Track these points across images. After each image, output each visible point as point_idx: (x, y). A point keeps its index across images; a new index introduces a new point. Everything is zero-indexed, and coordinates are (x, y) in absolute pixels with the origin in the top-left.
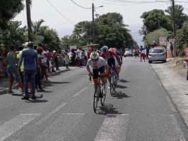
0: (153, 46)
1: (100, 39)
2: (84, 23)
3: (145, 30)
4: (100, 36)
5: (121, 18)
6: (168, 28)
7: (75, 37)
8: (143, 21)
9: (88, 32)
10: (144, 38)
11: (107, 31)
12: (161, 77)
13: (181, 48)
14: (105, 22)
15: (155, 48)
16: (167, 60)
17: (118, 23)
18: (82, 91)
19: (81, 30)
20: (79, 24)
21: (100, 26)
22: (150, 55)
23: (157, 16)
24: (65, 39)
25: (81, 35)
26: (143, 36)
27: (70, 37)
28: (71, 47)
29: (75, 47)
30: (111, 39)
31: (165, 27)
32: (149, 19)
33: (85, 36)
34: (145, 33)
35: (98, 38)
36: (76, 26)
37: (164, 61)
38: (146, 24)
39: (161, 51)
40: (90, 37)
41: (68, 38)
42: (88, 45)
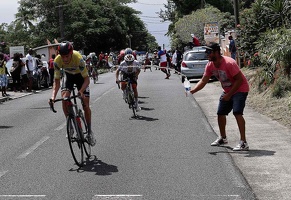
0: (191, 45)
1: (76, 31)
3: (173, 10)
4: (74, 25)
6: (222, 6)
7: (19, 27)
9: (49, 17)
10: (171, 28)
11: (91, 14)
13: (251, 48)
15: (195, 50)
18: (38, 144)
19: (33, 12)
22: (185, 65)
26: (169, 23)
27: (10, 28)
28: (13, 50)
29: (20, 49)
30: (98, 30)
31: (215, 5)
33: (41, 25)
34: (172, 17)
35: (70, 29)
36: (23, 3)
40: (52, 27)
41: (6, 30)
42: (50, 44)
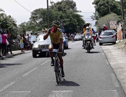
2: (39, 10)
3: (97, 15)
5: (75, 5)
6: (118, 13)
8: (95, 7)
9: (44, 19)
10: (96, 23)
11: (61, 17)
12: (109, 57)
14: (60, 9)
16: (117, 42)
17: (71, 9)
19: (37, 17)
20: (35, 11)
21: (55, 12)
22: (101, 38)
23: (107, 2)
24: (22, 25)
25: (37, 22)
27: (27, 24)
30: (65, 24)
31: (115, 13)
32: (100, 5)
33: (40, 23)
34: (97, 19)
36: (33, 13)
37: (114, 43)
38: (98, 10)
39: (111, 34)
40: (45, 23)
41: (25, 25)
42: (43, 30)
